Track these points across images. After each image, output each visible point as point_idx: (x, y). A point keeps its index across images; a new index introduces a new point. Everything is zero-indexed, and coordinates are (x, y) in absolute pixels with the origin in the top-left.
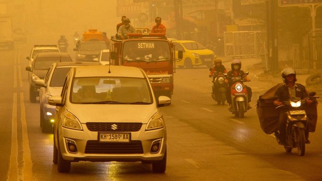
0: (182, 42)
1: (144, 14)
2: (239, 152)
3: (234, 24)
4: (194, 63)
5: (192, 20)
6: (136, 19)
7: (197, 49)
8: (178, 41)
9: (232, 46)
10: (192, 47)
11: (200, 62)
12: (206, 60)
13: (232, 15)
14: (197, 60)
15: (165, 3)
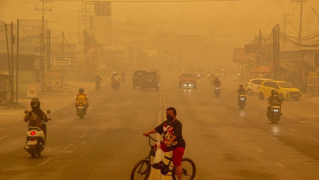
0: (277, 82)
1: (252, 61)
2: (314, 160)
3: (315, 71)
4: (285, 97)
5: (286, 67)
6: (247, 65)
7: (288, 87)
8: (275, 81)
9: (313, 87)
10: (284, 86)
11: (290, 97)
12: (294, 95)
13: (314, 65)
14: (287, 95)
15: (267, 55)
